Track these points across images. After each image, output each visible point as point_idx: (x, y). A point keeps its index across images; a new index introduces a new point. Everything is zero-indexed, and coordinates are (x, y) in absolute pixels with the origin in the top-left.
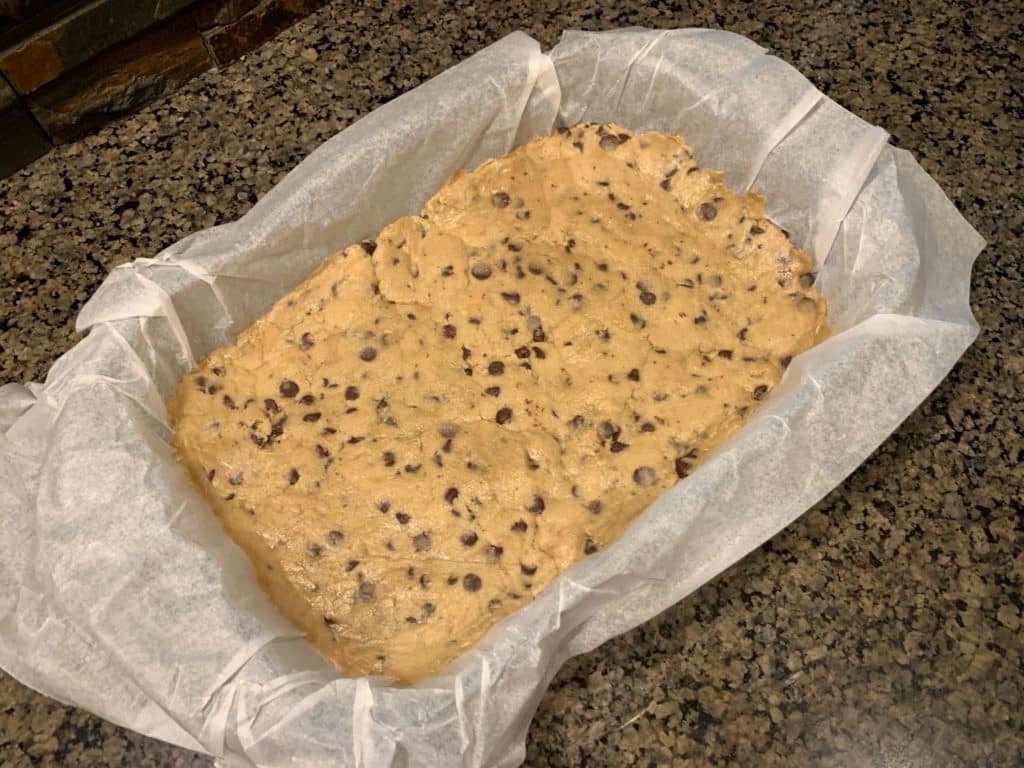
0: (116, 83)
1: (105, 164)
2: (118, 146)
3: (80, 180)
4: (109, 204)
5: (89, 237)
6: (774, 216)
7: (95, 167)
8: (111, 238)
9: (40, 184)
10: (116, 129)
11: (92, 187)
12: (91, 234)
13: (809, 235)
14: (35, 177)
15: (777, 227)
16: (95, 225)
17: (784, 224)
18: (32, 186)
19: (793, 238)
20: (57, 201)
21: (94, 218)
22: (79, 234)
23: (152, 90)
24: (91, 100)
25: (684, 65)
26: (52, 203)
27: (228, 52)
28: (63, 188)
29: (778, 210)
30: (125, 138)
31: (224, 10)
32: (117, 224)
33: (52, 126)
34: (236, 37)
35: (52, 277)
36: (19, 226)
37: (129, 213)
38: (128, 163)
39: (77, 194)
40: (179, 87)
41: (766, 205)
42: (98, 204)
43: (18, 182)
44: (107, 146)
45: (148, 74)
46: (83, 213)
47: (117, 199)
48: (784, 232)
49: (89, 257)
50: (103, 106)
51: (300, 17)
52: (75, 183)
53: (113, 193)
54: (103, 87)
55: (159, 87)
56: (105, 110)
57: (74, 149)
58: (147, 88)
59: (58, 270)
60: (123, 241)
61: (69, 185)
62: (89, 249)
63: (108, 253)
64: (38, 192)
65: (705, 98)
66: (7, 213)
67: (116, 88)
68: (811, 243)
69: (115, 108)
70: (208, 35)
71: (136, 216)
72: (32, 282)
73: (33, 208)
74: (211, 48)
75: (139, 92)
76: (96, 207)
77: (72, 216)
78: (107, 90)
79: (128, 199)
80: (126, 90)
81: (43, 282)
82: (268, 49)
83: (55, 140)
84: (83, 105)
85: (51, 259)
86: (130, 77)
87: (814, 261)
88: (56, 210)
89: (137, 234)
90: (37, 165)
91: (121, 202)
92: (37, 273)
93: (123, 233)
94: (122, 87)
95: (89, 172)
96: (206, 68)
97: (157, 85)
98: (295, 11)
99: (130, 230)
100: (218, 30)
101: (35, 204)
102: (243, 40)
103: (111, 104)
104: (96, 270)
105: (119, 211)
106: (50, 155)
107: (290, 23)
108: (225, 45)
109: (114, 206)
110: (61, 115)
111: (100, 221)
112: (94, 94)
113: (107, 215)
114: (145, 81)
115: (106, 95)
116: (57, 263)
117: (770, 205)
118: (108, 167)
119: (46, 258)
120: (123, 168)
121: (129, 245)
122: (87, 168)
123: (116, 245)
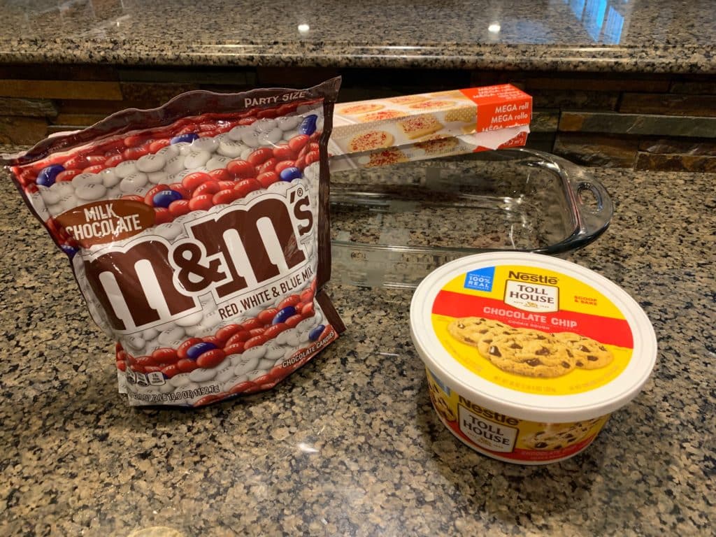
0: (592, 149)
23: (601, 161)
24: (577, 149)
27: (643, 165)
31: (655, 147)
34: (651, 160)
40: (612, 167)
45: (605, 154)
50: (579, 154)
51: (686, 170)
55: (606, 162)
58: (601, 158)
67: (589, 151)
70: (640, 153)
74: (638, 158)
75: (597, 158)
82: (662, 173)
94: (592, 152)
96: (629, 167)
97: (605, 160)
98: (685, 166)
100: (646, 153)
102: (653, 164)
103: (583, 155)
107: (679, 170)
108: (644, 161)
110: (563, 148)
114: (602, 155)
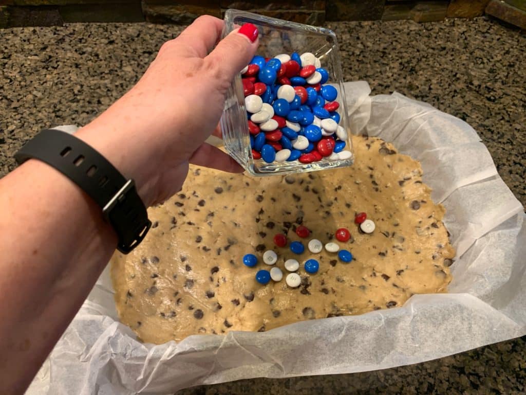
1: (155, 35)
2: (165, 32)
3: (143, 36)
4: (144, 48)
5: (128, 55)
6: (447, 222)
7: (151, 35)
8: (134, 60)
9: (131, 30)
10: (170, 27)
11: (144, 40)
12: (129, 54)
13: (458, 239)
14: (132, 27)
15: (445, 228)
16: (133, 53)
17: (449, 228)
18: (128, 30)
19: (451, 238)
20: (130, 38)
21: (135, 51)
22: (126, 52)
25: (435, 129)
26: (128, 38)
28: (136, 35)
29: (449, 220)
30: (169, 31)
32: (139, 56)
33: (146, 12)
35: (105, 60)
36: (112, 39)
37: (146, 55)
38: (162, 39)
39: (138, 40)
41: (444, 215)
42: (141, 47)
43: (125, 26)
44: (162, 31)
46: (133, 46)
47: (148, 48)
48: (448, 233)
49: (121, 61)
52: (141, 36)
53: (148, 46)
54: (172, 8)
56: (169, 17)
57: (151, 26)
59: (109, 59)
60: (136, 62)
61: (138, 36)
62: (124, 58)
63: (128, 63)
64: (128, 32)
65: (438, 149)
66: (113, 33)
68: (457, 244)
69: (173, 19)
71: (148, 57)
72: (98, 58)
73: (121, 36)
76: (139, 47)
77: (129, 46)
78: (172, 10)
79: (150, 50)
80: (180, 14)
81: (101, 60)
83: (147, 19)
84: (161, 11)
85: (110, 55)
86: (184, 10)
87: (455, 255)
88: (127, 41)
89: (142, 63)
90: (136, 24)
91: (148, 50)
92: (102, 56)
93: (138, 60)
95: (148, 36)
99: (141, 60)
101: (123, 36)
104: (119, 66)
105: (144, 53)
106: (142, 24)
109: (144, 50)
111: (136, 52)
112: (167, 9)
113: (140, 51)
115: (171, 12)
116: (110, 57)
117: (447, 215)
118: (155, 37)
119: (109, 53)
120: (159, 40)
121: (136, 65)
122: (149, 34)
123: (132, 62)
